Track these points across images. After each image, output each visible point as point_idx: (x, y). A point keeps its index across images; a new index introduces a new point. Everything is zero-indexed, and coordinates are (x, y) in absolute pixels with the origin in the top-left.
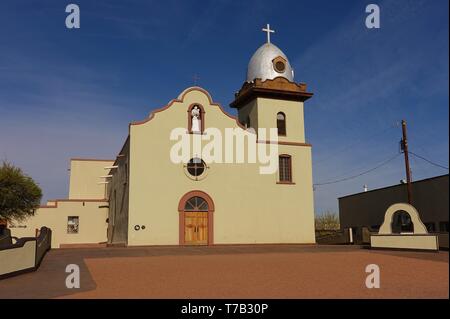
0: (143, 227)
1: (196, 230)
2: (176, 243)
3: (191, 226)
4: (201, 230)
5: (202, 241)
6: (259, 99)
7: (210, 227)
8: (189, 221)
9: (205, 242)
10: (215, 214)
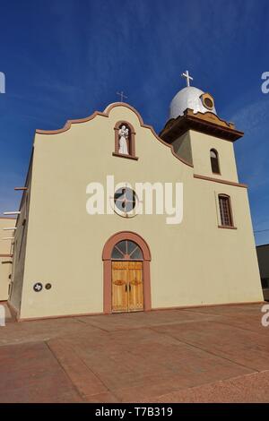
0: (48, 286)
1: (128, 288)
2: (99, 309)
3: (120, 283)
4: (134, 287)
5: (136, 305)
6: (191, 131)
7: (145, 283)
8: (117, 276)
9: (140, 306)
10: (152, 264)
